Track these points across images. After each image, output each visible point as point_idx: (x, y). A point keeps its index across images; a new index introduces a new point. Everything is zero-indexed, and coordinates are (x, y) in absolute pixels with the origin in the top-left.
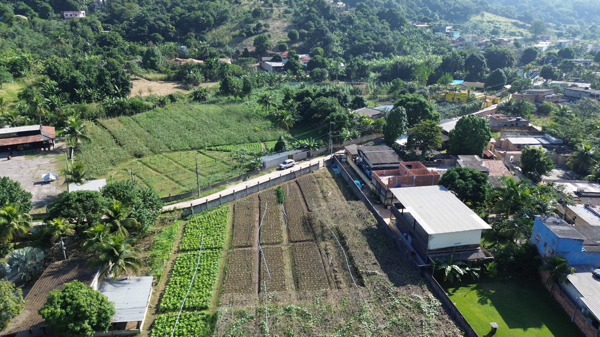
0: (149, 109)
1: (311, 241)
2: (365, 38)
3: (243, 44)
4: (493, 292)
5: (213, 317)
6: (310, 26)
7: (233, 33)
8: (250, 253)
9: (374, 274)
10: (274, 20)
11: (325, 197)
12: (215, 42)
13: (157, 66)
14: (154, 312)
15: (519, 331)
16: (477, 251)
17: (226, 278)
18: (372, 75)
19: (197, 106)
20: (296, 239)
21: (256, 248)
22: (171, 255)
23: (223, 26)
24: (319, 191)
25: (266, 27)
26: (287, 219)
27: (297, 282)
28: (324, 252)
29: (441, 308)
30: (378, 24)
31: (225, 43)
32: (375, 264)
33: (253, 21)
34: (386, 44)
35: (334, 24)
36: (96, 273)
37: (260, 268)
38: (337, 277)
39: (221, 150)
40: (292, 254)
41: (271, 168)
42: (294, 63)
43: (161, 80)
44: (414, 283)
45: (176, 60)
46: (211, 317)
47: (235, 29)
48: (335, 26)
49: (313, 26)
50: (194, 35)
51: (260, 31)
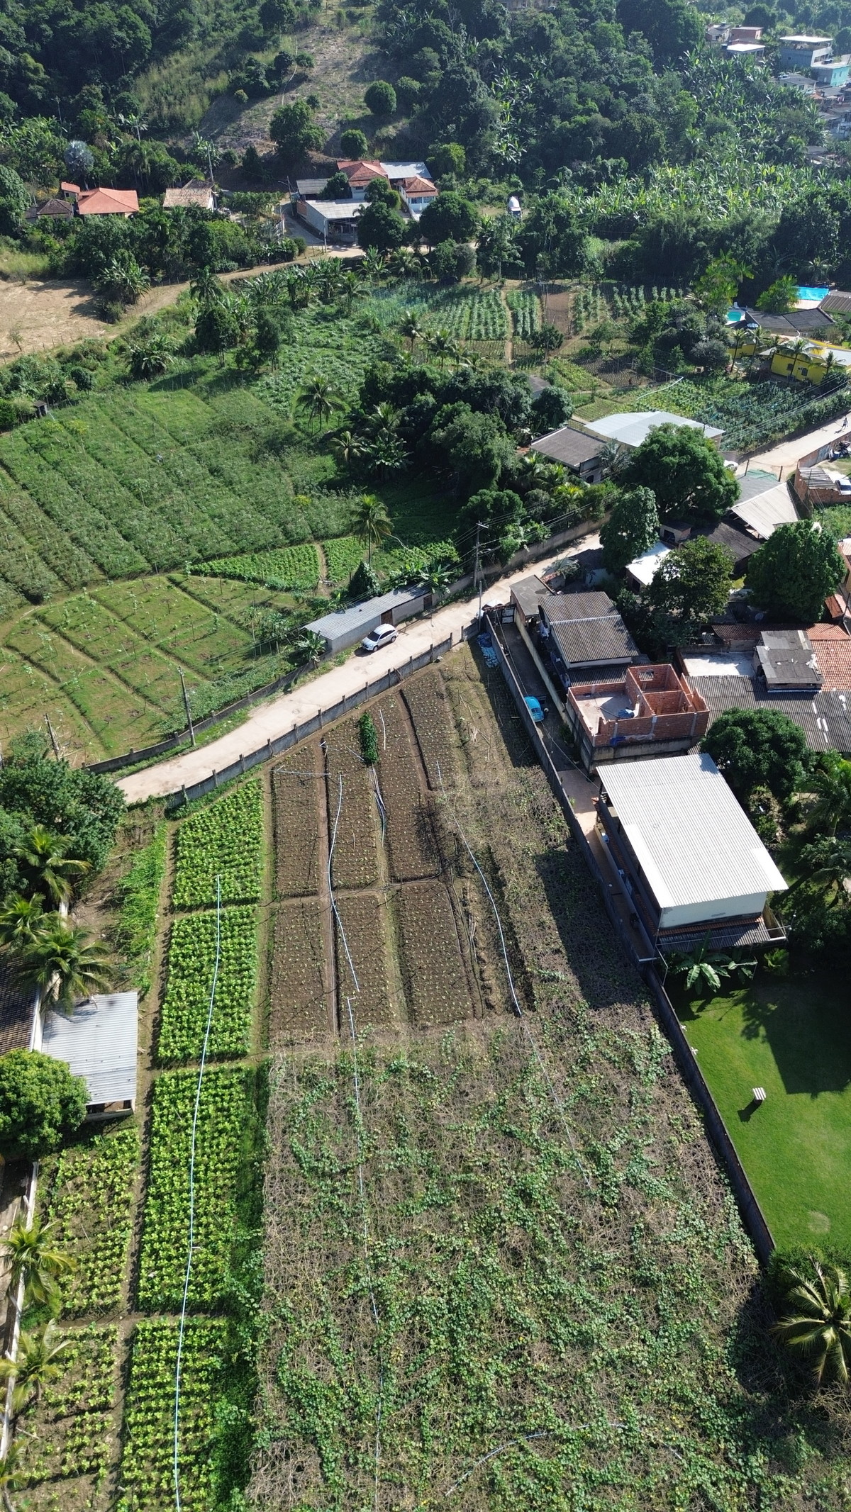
0: (26, 417)
1: (437, 876)
2: (580, 107)
3: (240, 127)
4: (773, 1008)
5: (258, 1073)
6: (427, 66)
7: (210, 85)
8: (316, 913)
9: (555, 979)
10: (323, 33)
11: (464, 743)
12: (160, 116)
13: (15, 224)
14: (149, 1065)
15: (804, 1097)
16: (756, 925)
17: (274, 980)
18: (595, 247)
19: (143, 397)
20: (405, 874)
21: (326, 898)
22: (161, 922)
23: (178, 56)
24: (452, 723)
25: (300, 64)
26: (386, 817)
27: (410, 988)
28: (459, 907)
29: (670, 1058)
30: (619, 51)
31: (189, 120)
32: (557, 951)
33: (264, 40)
34: (638, 129)
35: (493, 53)
36: (33, 1001)
37: (336, 952)
38: (485, 975)
39: (224, 575)
40: (397, 913)
41: (343, 649)
42: (385, 218)
43: (34, 276)
44: (627, 1000)
45: (63, 195)
46: (254, 1073)
47: (211, 71)
48: (497, 61)
49: (437, 64)
50: (98, 89)
51: (285, 80)
